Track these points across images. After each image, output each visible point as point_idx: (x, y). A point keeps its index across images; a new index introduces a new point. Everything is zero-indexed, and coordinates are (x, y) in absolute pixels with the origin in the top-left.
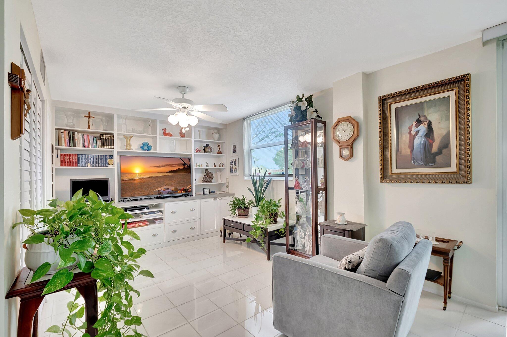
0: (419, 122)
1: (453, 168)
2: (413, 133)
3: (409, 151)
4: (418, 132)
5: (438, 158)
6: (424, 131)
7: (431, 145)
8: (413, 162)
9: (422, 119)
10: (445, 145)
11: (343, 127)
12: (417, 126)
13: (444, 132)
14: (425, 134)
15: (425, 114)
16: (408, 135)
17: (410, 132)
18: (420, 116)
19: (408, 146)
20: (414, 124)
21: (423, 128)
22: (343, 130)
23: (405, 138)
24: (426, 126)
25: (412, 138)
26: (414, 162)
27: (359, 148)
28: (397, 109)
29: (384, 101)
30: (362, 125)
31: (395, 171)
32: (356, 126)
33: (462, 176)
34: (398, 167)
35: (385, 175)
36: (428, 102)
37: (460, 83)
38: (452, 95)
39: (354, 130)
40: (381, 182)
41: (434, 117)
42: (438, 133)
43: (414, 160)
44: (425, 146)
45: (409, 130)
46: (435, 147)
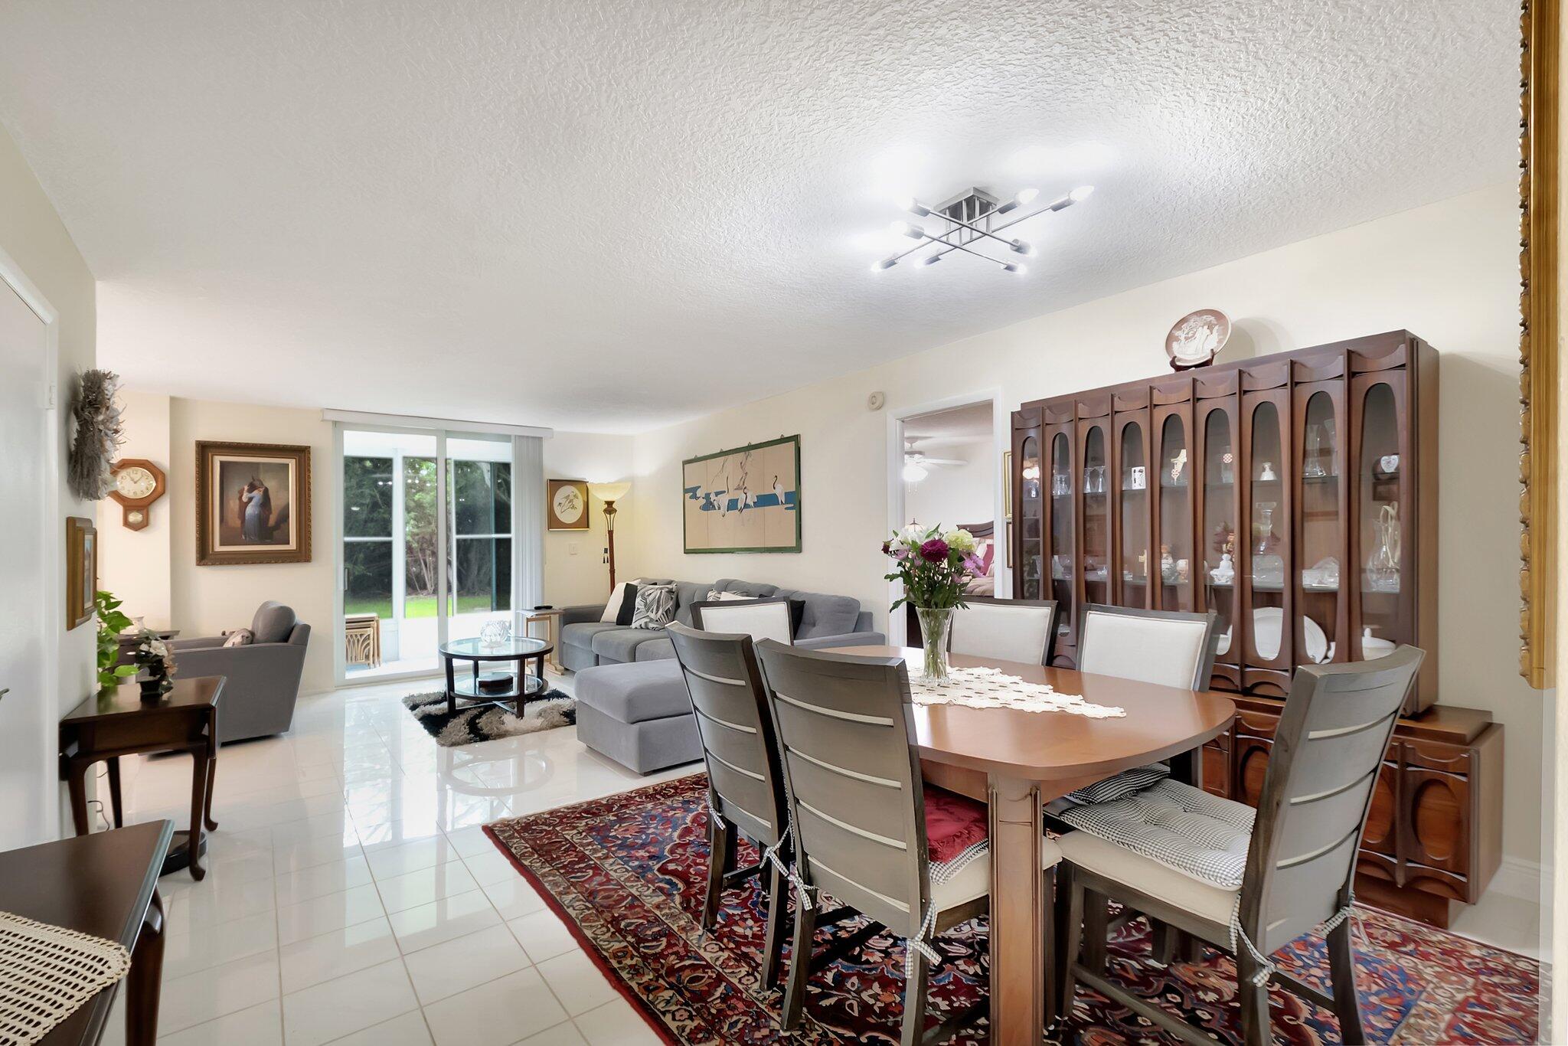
0: (252, 488)
1: (293, 545)
2: (245, 499)
3: (238, 523)
4: (250, 499)
5: (275, 533)
6: (259, 499)
7: (268, 519)
8: (243, 537)
9: (257, 483)
10: (284, 517)
11: (132, 475)
12: (251, 490)
13: (282, 503)
14: (261, 502)
15: (261, 477)
16: (237, 501)
17: (240, 498)
18: (254, 480)
19: (237, 516)
20: (246, 488)
21: (257, 494)
22: (133, 480)
23: (233, 505)
24: (261, 493)
25: (243, 506)
26: (246, 537)
27: (162, 512)
28: (222, 463)
29: (205, 449)
30: (168, 478)
31: (218, 548)
32: (160, 477)
33: (303, 554)
34: (222, 544)
35: (205, 556)
36: (264, 464)
37: (301, 453)
38: (292, 464)
39: (156, 482)
40: (198, 565)
41: (271, 484)
42: (276, 503)
43: (245, 534)
44: (260, 516)
45: (238, 495)
46: (272, 520)
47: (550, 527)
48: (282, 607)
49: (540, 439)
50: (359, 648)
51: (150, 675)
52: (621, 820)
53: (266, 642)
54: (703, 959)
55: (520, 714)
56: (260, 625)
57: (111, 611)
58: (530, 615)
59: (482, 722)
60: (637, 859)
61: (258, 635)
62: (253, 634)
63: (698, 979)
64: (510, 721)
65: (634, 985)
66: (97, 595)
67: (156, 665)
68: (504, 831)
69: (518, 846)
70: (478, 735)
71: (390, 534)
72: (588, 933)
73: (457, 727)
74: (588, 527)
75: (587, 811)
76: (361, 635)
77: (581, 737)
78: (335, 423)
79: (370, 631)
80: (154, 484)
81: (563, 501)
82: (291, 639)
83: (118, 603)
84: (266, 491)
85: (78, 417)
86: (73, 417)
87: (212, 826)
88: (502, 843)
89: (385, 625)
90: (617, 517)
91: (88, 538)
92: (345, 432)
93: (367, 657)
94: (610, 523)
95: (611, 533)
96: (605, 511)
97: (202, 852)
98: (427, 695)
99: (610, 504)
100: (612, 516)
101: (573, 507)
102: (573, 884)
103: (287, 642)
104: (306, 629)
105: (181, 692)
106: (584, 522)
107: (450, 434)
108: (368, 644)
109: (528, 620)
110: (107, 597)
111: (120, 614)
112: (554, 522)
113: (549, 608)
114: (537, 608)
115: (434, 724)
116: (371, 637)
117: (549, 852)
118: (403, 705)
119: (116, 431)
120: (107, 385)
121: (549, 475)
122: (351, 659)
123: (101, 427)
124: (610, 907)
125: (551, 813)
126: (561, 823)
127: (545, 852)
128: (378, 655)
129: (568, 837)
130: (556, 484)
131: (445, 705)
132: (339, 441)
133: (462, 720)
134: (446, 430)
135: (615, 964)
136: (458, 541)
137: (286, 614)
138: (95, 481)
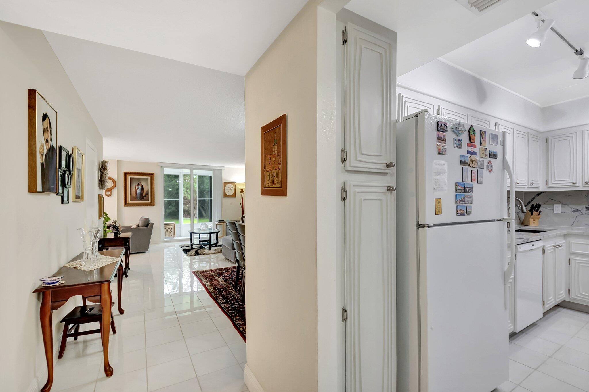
0: (139, 185)
1: (150, 201)
2: (137, 188)
4: (138, 188)
7: (143, 193)
9: (140, 184)
10: (147, 194)
11: (109, 182)
13: (147, 189)
14: (141, 189)
15: (141, 182)
16: (135, 189)
17: (136, 187)
19: (134, 193)
20: (137, 185)
21: (140, 187)
23: (134, 190)
25: (136, 190)
27: (115, 192)
28: (131, 178)
29: (126, 174)
30: (116, 182)
31: (130, 202)
32: (114, 182)
33: (152, 204)
34: (131, 201)
35: (126, 204)
36: (142, 178)
37: (152, 175)
38: (149, 178)
39: (114, 183)
40: (124, 206)
41: (143, 183)
42: (145, 189)
43: (137, 198)
44: (141, 193)
45: (135, 187)
46: (144, 195)
47: (224, 196)
48: (146, 218)
49: (221, 170)
50: (169, 232)
51: (116, 231)
52: (226, 272)
53: (142, 227)
54: (231, 293)
55: (210, 250)
56: (141, 222)
57: (106, 216)
58: (217, 223)
59: (199, 251)
60: (226, 278)
61: (140, 225)
62: (139, 225)
63: (229, 296)
64: (207, 251)
65: (214, 296)
66: (104, 212)
67: (116, 228)
68: (197, 272)
69: (199, 275)
70: (197, 254)
71: (178, 198)
72: (209, 289)
73: (192, 252)
74: (236, 196)
75: (218, 270)
76: (170, 228)
77: (224, 255)
78: (161, 166)
79: (172, 227)
80: (113, 184)
81: (228, 189)
82: (149, 226)
83: (107, 215)
84: (142, 186)
85: (101, 172)
86: (99, 172)
87: (129, 269)
88: (196, 275)
89: (177, 226)
90: (244, 193)
91: (102, 199)
92: (164, 169)
93: (171, 235)
94: (242, 195)
95: (242, 198)
96: (241, 192)
97: (127, 273)
98: (186, 245)
99: (242, 189)
100: (243, 193)
101: (231, 190)
102: (209, 282)
103: (147, 227)
104: (152, 224)
105: (123, 235)
106: (234, 195)
107: (194, 169)
108: (172, 231)
109: (217, 224)
110: (105, 213)
111: (108, 217)
112: (225, 195)
113: (223, 221)
114: (219, 221)
115: (186, 251)
116: (173, 229)
117: (206, 277)
118: (179, 247)
119: (108, 174)
120: (106, 164)
121: (223, 181)
122: (167, 235)
123: (105, 174)
124: (215, 286)
125: (210, 270)
126: (211, 272)
127: (205, 277)
128: (175, 234)
129: (212, 274)
130: (226, 183)
131: (190, 247)
132: (163, 171)
133: (194, 250)
134: (192, 167)
135: (212, 293)
136: (199, 200)
137: (147, 220)
138: (104, 186)
